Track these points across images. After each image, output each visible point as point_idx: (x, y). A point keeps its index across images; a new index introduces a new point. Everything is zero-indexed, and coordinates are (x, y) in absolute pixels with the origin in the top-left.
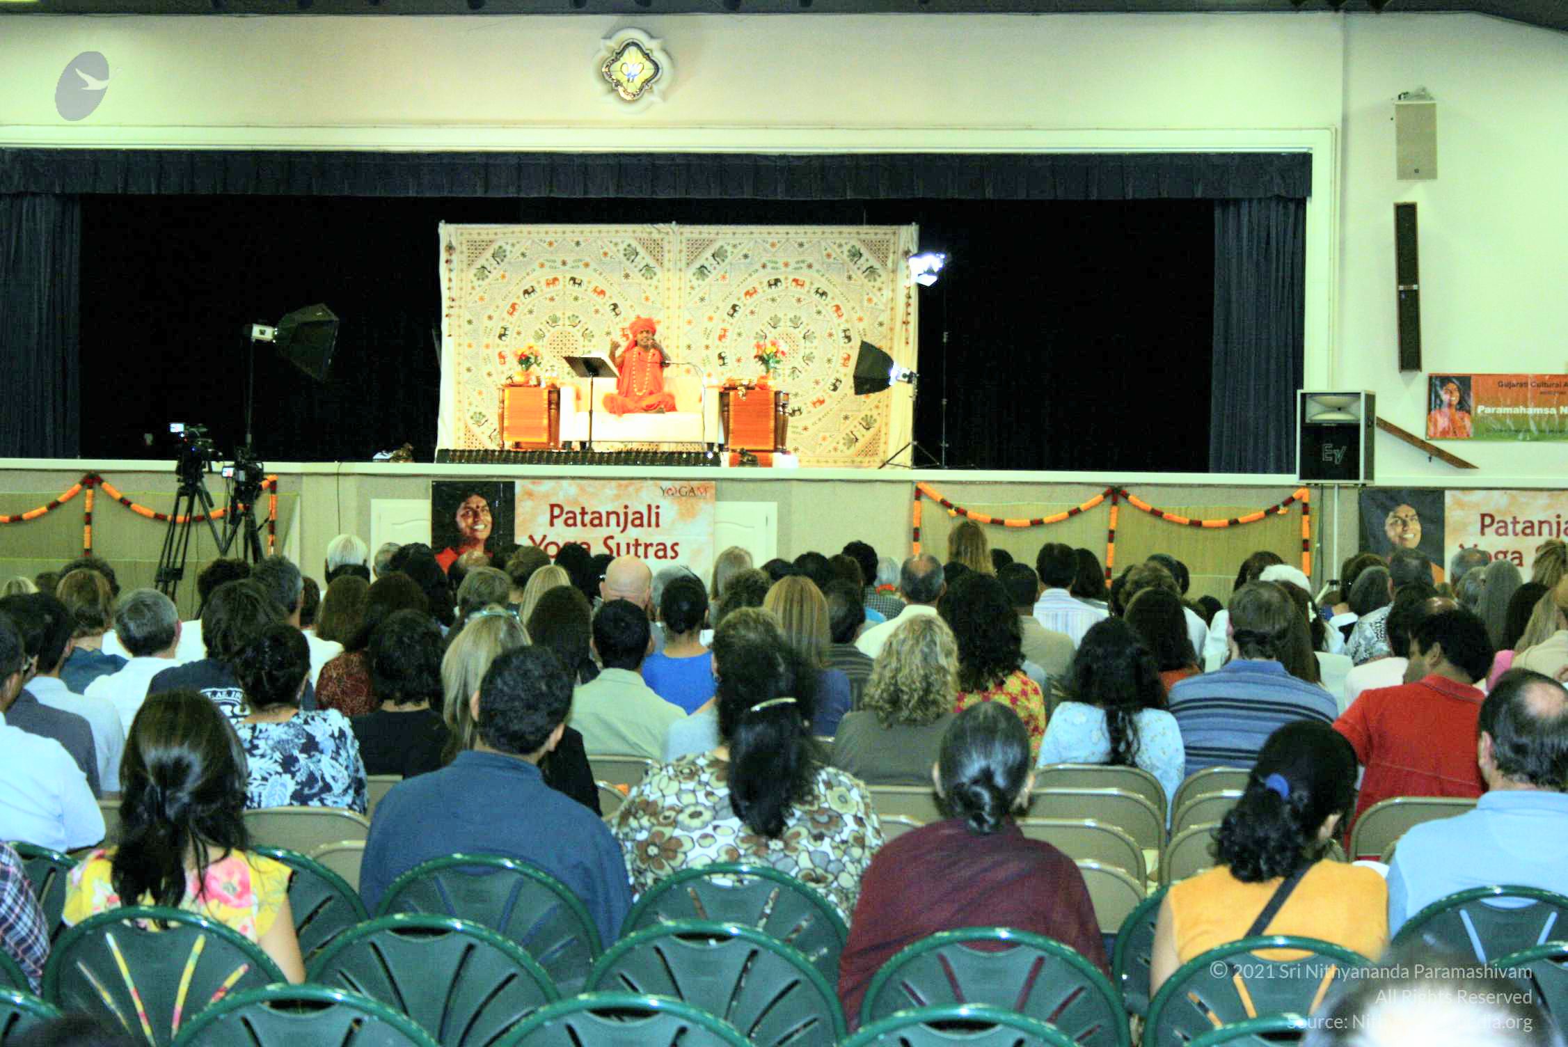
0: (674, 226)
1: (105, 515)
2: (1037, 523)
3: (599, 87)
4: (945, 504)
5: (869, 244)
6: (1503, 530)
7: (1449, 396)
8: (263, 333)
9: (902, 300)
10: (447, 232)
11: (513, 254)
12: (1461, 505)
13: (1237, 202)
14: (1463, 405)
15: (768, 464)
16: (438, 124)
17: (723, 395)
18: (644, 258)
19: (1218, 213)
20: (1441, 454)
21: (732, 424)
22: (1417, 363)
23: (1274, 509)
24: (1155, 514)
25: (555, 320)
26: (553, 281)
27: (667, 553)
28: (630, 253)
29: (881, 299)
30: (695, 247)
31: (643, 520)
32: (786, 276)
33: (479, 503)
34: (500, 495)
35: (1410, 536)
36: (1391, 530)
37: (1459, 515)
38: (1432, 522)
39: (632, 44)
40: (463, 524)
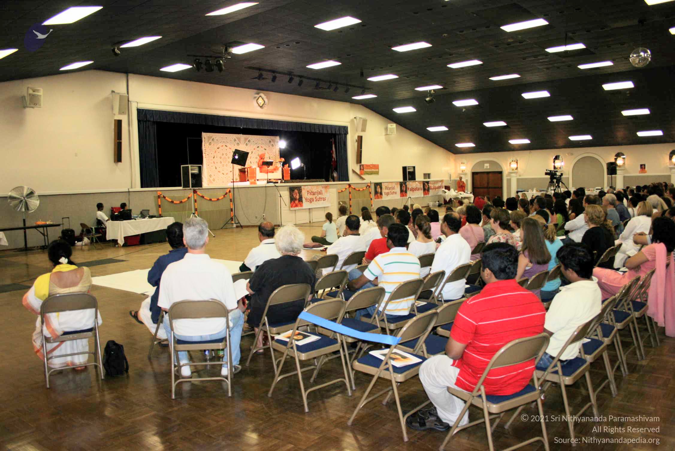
5: (272, 140)
6: (387, 189)
10: (203, 134)
18: (237, 141)
19: (337, 136)
20: (361, 178)
21: (284, 175)
22: (361, 162)
23: (366, 187)
24: (355, 189)
25: (223, 154)
26: (222, 146)
27: (324, 199)
28: (235, 140)
29: (274, 151)
30: (246, 139)
31: (320, 193)
32: (260, 146)
33: (296, 191)
34: (299, 189)
35: (379, 191)
36: (377, 190)
37: (383, 187)
38: (381, 188)
39: (260, 96)
40: (295, 196)
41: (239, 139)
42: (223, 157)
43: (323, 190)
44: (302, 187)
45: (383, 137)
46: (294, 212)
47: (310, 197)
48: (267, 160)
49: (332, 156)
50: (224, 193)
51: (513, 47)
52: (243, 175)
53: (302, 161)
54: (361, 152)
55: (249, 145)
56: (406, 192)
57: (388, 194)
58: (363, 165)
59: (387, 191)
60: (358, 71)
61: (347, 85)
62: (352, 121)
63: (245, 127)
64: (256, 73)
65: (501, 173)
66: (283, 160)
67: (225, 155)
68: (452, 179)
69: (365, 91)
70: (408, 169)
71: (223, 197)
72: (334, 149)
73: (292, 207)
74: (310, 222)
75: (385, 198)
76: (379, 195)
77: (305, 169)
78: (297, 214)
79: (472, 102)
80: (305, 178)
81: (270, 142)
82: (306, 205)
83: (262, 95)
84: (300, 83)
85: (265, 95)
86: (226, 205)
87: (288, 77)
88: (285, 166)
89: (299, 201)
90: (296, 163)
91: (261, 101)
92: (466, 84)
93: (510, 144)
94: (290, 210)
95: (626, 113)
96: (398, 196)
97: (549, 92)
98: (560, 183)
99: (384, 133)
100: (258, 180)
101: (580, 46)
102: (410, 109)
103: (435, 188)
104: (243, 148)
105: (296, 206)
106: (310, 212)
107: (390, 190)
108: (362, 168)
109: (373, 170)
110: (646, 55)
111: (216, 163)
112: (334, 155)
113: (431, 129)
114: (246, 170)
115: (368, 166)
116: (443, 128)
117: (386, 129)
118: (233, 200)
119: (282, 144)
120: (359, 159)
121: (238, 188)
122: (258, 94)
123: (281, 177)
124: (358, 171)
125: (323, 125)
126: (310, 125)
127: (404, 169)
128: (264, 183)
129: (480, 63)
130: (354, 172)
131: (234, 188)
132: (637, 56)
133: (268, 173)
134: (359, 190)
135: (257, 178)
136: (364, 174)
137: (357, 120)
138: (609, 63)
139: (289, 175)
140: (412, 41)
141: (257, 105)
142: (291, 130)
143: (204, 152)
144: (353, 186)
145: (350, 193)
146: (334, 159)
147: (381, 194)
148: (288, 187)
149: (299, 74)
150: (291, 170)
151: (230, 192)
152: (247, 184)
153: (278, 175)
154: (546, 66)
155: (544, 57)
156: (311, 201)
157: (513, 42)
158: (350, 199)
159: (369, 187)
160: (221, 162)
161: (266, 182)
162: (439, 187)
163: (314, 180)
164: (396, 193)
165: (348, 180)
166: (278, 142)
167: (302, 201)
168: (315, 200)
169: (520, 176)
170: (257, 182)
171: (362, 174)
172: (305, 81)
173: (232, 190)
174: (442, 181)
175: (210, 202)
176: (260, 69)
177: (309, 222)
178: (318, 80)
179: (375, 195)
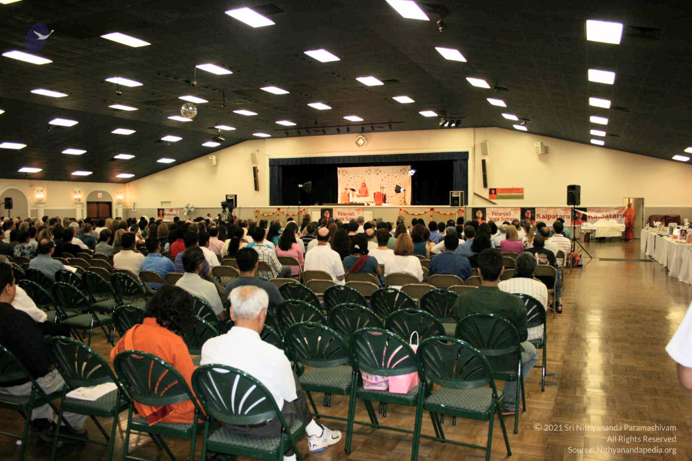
0: (373, 167)
1: (281, 215)
2: (419, 214)
3: (355, 145)
4: (405, 211)
5: (403, 169)
6: (496, 215)
7: (493, 192)
8: (300, 186)
9: (408, 178)
10: (339, 169)
11: (349, 172)
12: (488, 210)
13: (457, 160)
14: (495, 193)
15: (381, 205)
16: (332, 152)
17: (374, 194)
18: (368, 172)
19: (454, 162)
20: (491, 202)
23: (458, 211)
25: (355, 183)
26: (355, 176)
28: (367, 171)
30: (376, 170)
31: (353, 214)
32: (390, 174)
34: (331, 211)
35: (481, 216)
37: (489, 212)
38: (484, 213)
41: (370, 170)
50: (299, 211)
54: (485, 176)
55: (379, 175)
63: (346, 162)
76: (480, 220)
83: (361, 137)
84: (373, 129)
85: (363, 136)
91: (361, 142)
103: (601, 217)
107: (501, 216)
109: (513, 194)
120: (484, 183)
122: (358, 136)
130: (478, 196)
134: (445, 214)
144: (436, 210)
147: (484, 219)
151: (304, 210)
156: (341, 220)
159: (463, 212)
168: (345, 219)
174: (619, 208)
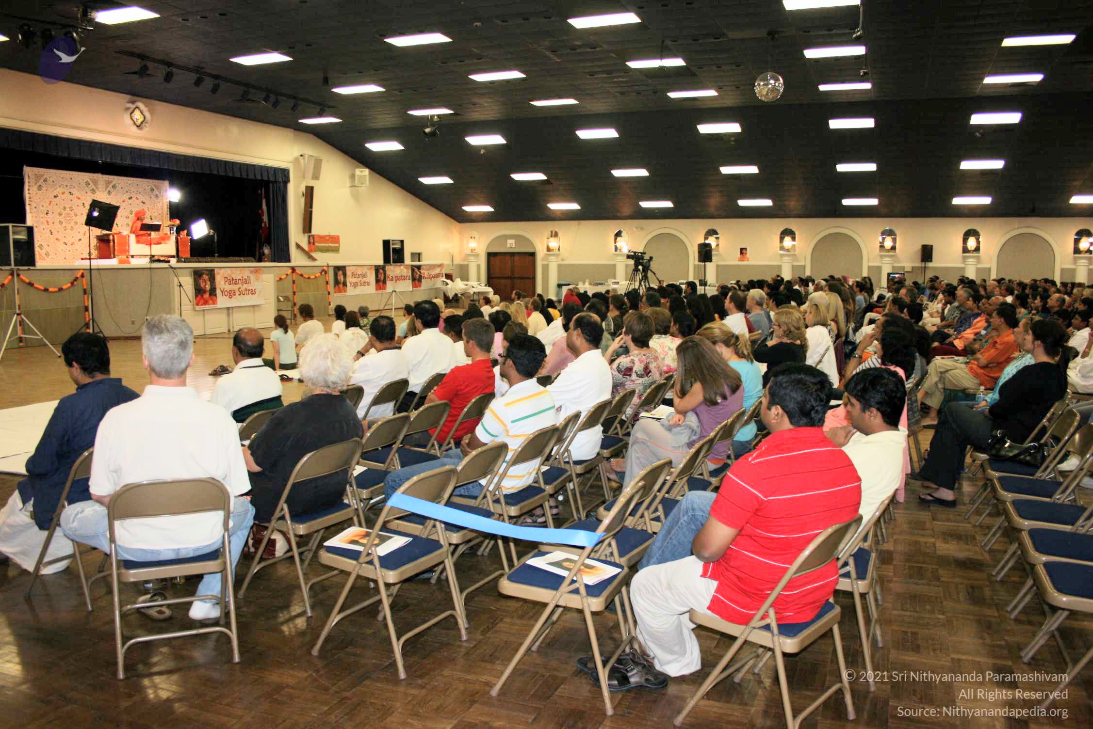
0: (100, 175)
3: (129, 122)
5: (156, 187)
6: (355, 277)
10: (28, 171)
11: (50, 181)
14: (314, 243)
16: (78, 128)
17: (176, 238)
18: (92, 186)
19: (271, 185)
20: (311, 257)
21: (180, 249)
22: (310, 231)
23: (321, 273)
24: (302, 275)
25: (65, 208)
26: (63, 193)
27: (253, 292)
28: (88, 184)
29: (160, 205)
30: (108, 183)
31: (247, 281)
32: (134, 196)
33: (206, 277)
34: (211, 273)
35: (342, 279)
36: (339, 278)
37: (349, 273)
38: (345, 275)
39: (137, 107)
40: (202, 285)
41: (94, 182)
42: (64, 213)
43: (252, 277)
44: (216, 270)
45: (345, 191)
46: (201, 313)
47: (228, 287)
48: (147, 221)
49: (262, 221)
50: (72, 279)
51: (579, 54)
52: (105, 247)
53: (212, 225)
54: (311, 212)
55: (113, 194)
56: (384, 282)
57: (355, 285)
58: (313, 236)
59: (354, 280)
60: (320, 75)
61: (295, 98)
62: (296, 160)
63: (108, 160)
64: (136, 64)
65: (533, 255)
66: (178, 222)
67: (68, 209)
68: (455, 263)
69: (325, 110)
70: (393, 244)
71: (69, 285)
72: (264, 207)
73: (198, 304)
74: (229, 331)
75: (350, 291)
76: (341, 286)
77: (216, 240)
78: (207, 317)
79: (497, 140)
80: (216, 255)
81: (152, 190)
82: (222, 301)
83: (141, 105)
84: (215, 90)
85: (146, 106)
86: (74, 299)
87: (194, 76)
88: (181, 232)
89: (210, 295)
90: (200, 229)
91: (137, 115)
92: (488, 110)
93: (549, 209)
94: (194, 310)
95: (725, 170)
96: (371, 289)
97: (618, 131)
98: (649, 272)
99: (348, 184)
100: (132, 256)
101: (679, 62)
102: (394, 146)
103: (431, 277)
104: (103, 197)
105: (206, 303)
106: (228, 315)
107: (360, 279)
108: (312, 241)
109: (330, 245)
110: (777, 84)
111: (51, 223)
112: (265, 218)
113: (426, 181)
114: (111, 237)
115: (323, 238)
116: (446, 180)
117: (353, 176)
118: (89, 291)
119: (174, 195)
120: (307, 225)
121: (98, 269)
122: (133, 102)
123: (174, 253)
124: (305, 245)
125: (247, 165)
126: (226, 163)
127: (386, 244)
128: (144, 262)
129: (523, 76)
130: (298, 246)
131: (91, 269)
132: (764, 85)
133: (150, 245)
134: (309, 278)
135: (132, 253)
136: (315, 251)
137: (304, 159)
138: (712, 93)
139: (189, 248)
140: (421, 31)
141: (132, 122)
142: (191, 170)
143: (27, 202)
144: (298, 271)
145: (294, 282)
146: (265, 223)
147: (345, 284)
148: (192, 270)
149: (215, 72)
150: (192, 240)
151: (82, 276)
152: (113, 263)
153: (168, 248)
154: (618, 89)
155: (623, 74)
156: (231, 294)
157: (580, 47)
158: (294, 293)
159: (326, 273)
160: (61, 223)
161: (147, 260)
162: (437, 276)
163: (237, 259)
164: (368, 284)
165: (289, 260)
166: (166, 191)
167: (215, 295)
168: (237, 293)
169: (563, 260)
170: (131, 260)
171: (311, 251)
172: (224, 86)
173: (87, 274)
174: (441, 266)
175: (45, 294)
176: (142, 57)
177: (227, 331)
178: (247, 85)
179: (335, 286)
